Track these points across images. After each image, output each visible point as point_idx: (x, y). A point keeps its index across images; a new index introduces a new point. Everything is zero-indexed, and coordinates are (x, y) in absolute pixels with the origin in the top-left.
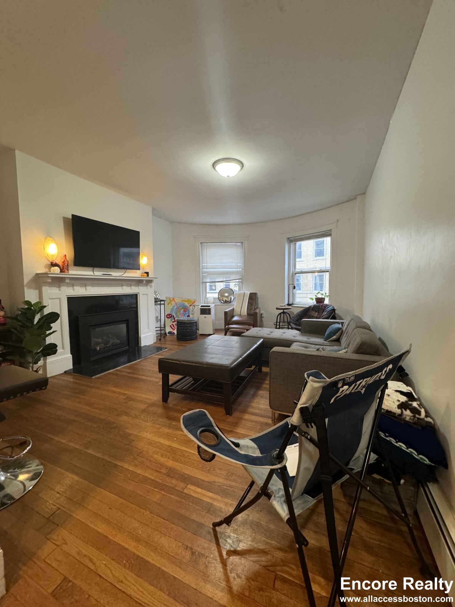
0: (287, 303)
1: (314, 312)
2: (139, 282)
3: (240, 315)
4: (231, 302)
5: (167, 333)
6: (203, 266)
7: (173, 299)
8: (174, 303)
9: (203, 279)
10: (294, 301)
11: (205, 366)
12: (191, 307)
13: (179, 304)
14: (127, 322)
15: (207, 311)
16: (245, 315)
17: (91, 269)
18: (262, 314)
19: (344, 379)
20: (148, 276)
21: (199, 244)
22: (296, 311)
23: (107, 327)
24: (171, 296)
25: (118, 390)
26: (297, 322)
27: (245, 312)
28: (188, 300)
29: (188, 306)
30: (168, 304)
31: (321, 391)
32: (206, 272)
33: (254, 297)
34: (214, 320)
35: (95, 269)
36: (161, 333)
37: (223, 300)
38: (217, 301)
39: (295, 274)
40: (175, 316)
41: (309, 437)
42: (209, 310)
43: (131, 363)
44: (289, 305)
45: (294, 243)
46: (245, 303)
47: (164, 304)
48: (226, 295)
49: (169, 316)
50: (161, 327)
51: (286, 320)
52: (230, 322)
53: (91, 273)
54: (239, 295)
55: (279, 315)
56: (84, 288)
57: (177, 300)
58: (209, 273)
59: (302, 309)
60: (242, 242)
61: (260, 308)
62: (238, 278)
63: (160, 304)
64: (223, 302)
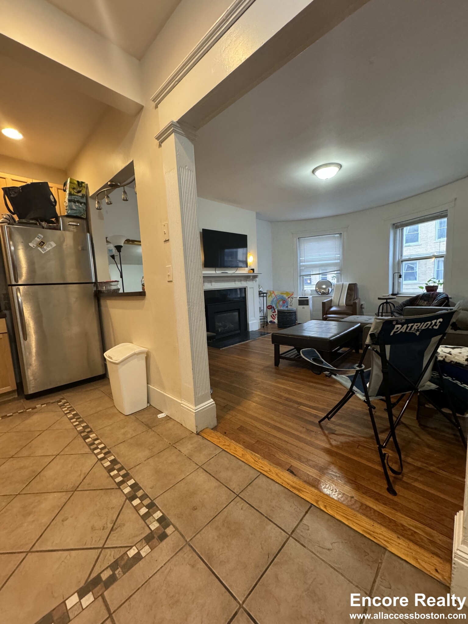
0: (391, 292)
1: (423, 301)
2: (247, 278)
3: (338, 306)
4: (328, 293)
5: (268, 321)
6: (300, 260)
7: (273, 292)
8: (274, 295)
9: (300, 273)
10: (400, 290)
11: (309, 339)
12: (289, 299)
13: (278, 297)
14: (239, 310)
15: (305, 302)
16: (343, 306)
17: (214, 269)
18: (362, 305)
19: (397, 320)
20: (254, 272)
21: (296, 239)
22: (401, 301)
23: (225, 314)
24: (271, 289)
25: (241, 357)
26: (401, 312)
27: (343, 303)
28: (286, 292)
29: (287, 298)
30: (269, 297)
31: (382, 325)
32: (303, 266)
33: (354, 288)
34: (312, 311)
35: (217, 269)
36: (264, 322)
37: (320, 292)
38: (315, 293)
39: (402, 261)
40: (275, 307)
41: (375, 350)
42: (308, 301)
43: (245, 342)
44: (393, 294)
45: (400, 228)
46: (344, 294)
47: (266, 296)
48: (324, 287)
49: (270, 307)
50: (264, 317)
51: (389, 310)
52: (328, 312)
53: (214, 272)
54: (337, 286)
55: (382, 306)
56: (210, 284)
57: (276, 293)
58: (307, 267)
59: (408, 298)
60: (341, 233)
61: (360, 299)
62: (336, 269)
63: (263, 296)
64: (320, 294)
